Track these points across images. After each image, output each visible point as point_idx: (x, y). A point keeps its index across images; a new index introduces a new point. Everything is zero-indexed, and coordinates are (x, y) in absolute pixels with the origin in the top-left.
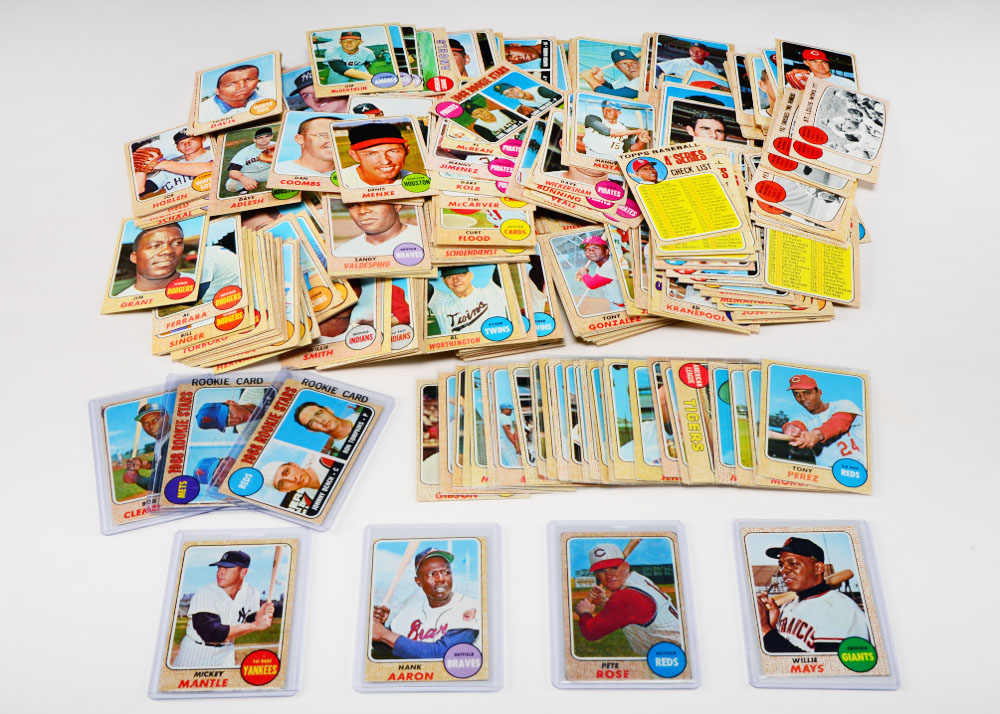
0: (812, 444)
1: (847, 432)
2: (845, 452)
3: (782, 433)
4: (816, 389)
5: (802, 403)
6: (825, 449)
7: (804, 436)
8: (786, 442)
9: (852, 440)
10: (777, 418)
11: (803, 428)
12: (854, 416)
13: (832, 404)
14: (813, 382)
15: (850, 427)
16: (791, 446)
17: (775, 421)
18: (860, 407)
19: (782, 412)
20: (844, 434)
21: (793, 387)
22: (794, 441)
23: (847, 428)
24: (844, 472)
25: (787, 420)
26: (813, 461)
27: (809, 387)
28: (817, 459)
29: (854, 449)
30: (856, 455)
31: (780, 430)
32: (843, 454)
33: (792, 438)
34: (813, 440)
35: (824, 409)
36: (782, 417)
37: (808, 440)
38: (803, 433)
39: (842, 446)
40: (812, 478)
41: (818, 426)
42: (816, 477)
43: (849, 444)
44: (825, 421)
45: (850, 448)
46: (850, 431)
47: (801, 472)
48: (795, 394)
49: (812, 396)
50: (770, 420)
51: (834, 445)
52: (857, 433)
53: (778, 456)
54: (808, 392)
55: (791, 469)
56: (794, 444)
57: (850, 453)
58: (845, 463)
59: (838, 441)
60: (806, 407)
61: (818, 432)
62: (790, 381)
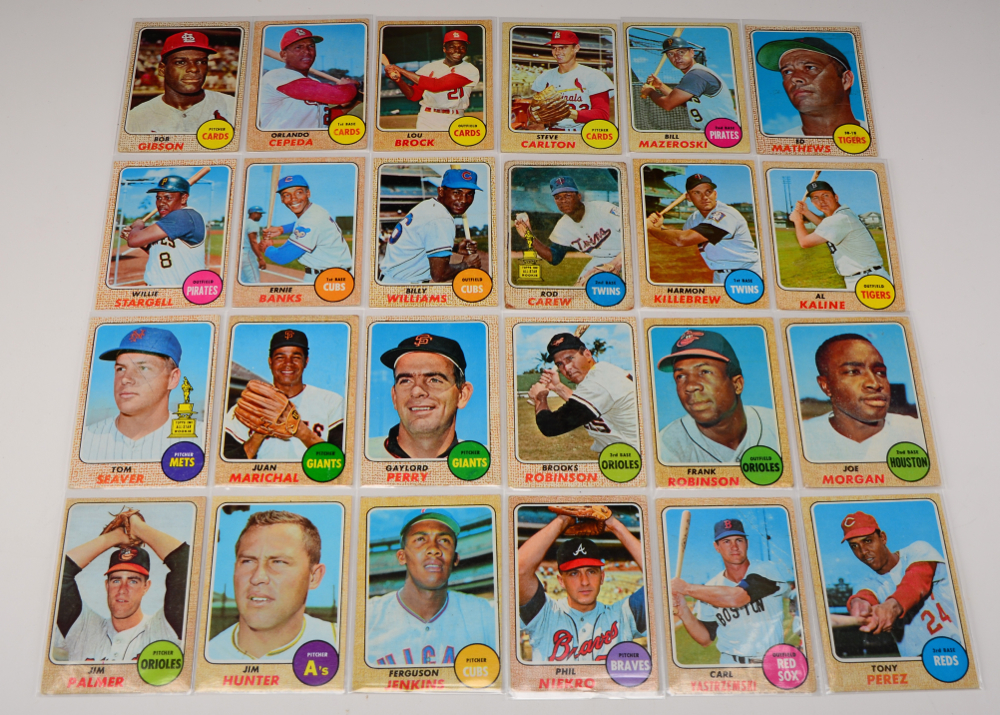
0: (889, 624)
1: (930, 593)
2: (933, 627)
3: (848, 614)
4: (878, 531)
5: (863, 559)
6: (908, 629)
7: (877, 614)
8: (855, 628)
9: (938, 605)
10: (837, 591)
11: (872, 599)
12: (933, 565)
13: (903, 553)
14: (871, 521)
15: (932, 586)
16: (864, 633)
17: (836, 597)
18: (939, 549)
19: (841, 580)
20: (926, 597)
21: (849, 536)
22: (865, 623)
23: (928, 588)
24: (939, 660)
25: (850, 591)
26: (895, 652)
27: (869, 531)
28: (901, 646)
29: (943, 619)
30: (949, 629)
31: (844, 610)
32: (932, 632)
33: (862, 619)
34: (889, 616)
35: (894, 563)
36: (843, 589)
37: (883, 618)
38: (874, 608)
39: (927, 619)
40: (900, 679)
41: (890, 594)
42: (904, 676)
43: (935, 613)
44: (899, 583)
45: (938, 620)
46: (934, 591)
47: (884, 673)
48: (853, 546)
49: (875, 545)
50: (829, 596)
51: (917, 619)
52: (942, 592)
53: (850, 655)
54: (868, 539)
55: (871, 672)
56: (866, 629)
57: (940, 627)
58: (936, 645)
59: (922, 611)
60: (870, 565)
61: (893, 602)
62: (843, 527)
